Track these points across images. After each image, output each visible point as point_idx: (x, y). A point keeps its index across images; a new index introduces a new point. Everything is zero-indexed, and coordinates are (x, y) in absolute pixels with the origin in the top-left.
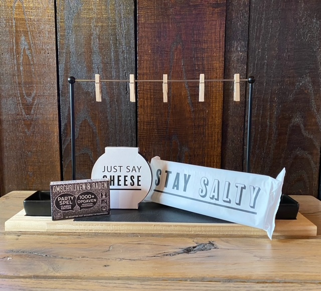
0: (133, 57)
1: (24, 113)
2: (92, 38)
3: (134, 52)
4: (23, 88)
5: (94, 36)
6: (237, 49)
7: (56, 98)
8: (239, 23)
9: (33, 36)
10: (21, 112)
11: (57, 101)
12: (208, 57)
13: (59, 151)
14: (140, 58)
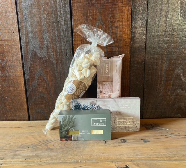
1: (1, 73)
2: (42, 21)
3: (71, 30)
6: (139, 26)
8: (141, 8)
11: (21, 64)
12: (120, 32)
13: (25, 96)
14: (75, 34)
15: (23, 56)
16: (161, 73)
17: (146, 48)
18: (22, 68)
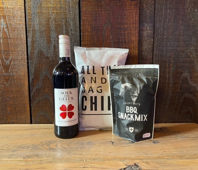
0: (78, 33)
2: (50, 20)
3: (79, 30)
4: (3, 54)
5: (52, 19)
6: (147, 28)
7: (26, 61)
8: (148, 11)
9: (9, 19)
11: (26, 63)
12: (128, 34)
13: (28, 97)
14: (83, 34)
15: (29, 55)
16: (169, 76)
17: (153, 51)
18: (27, 67)
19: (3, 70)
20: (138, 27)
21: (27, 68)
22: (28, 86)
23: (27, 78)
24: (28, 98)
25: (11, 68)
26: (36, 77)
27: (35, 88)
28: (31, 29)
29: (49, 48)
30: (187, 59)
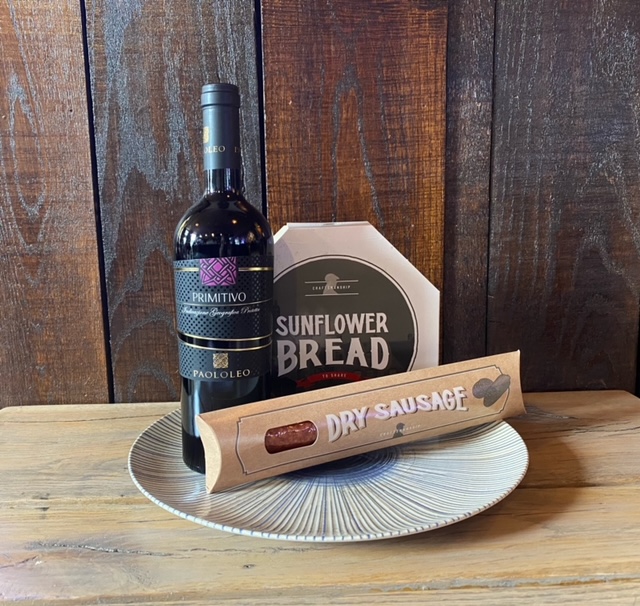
0: (255, 116)
1: (22, 240)
2: (166, 75)
3: (257, 105)
4: (18, 186)
5: (169, 72)
6: (470, 96)
7: (92, 206)
8: (474, 40)
9: (36, 74)
10: (16, 238)
11: (93, 213)
12: (413, 113)
13: (101, 319)
14: (271, 117)
15: (101, 183)
16: (540, 245)
17: (491, 167)
18: (94, 225)
19: (19, 235)
20: (444, 93)
21: (95, 228)
22: (99, 283)
23: (97, 259)
24: (99, 323)
25: (46, 228)
26: (126, 255)
27: (122, 292)
28: (106, 104)
29: (165, 162)
30: (597, 190)
